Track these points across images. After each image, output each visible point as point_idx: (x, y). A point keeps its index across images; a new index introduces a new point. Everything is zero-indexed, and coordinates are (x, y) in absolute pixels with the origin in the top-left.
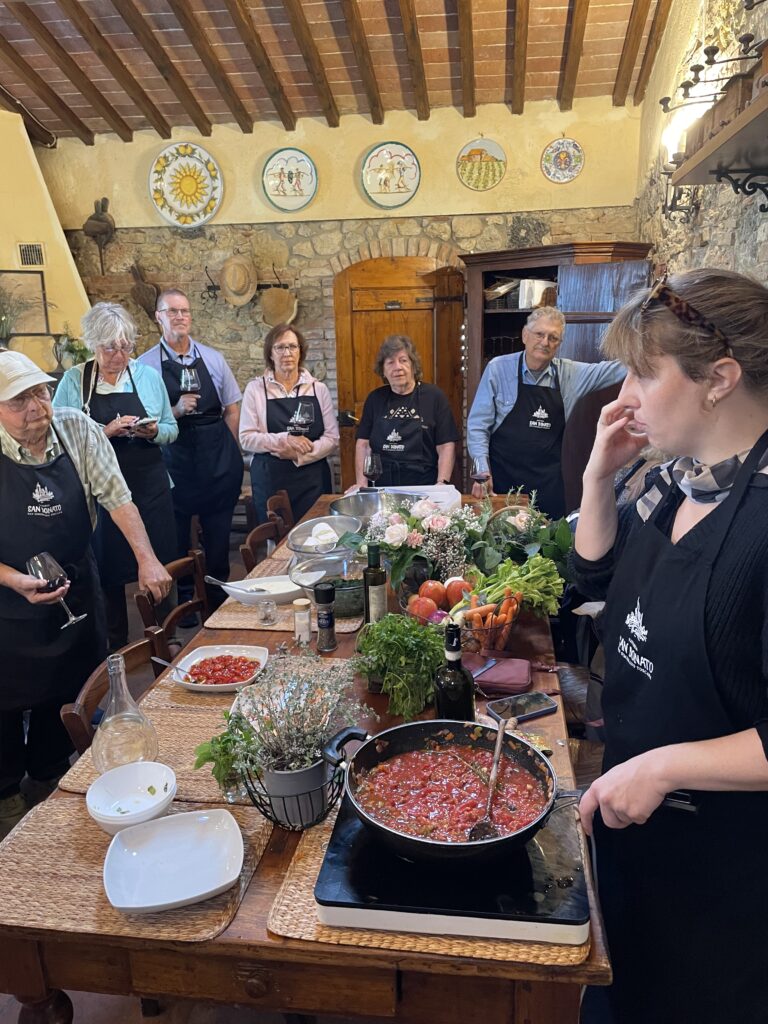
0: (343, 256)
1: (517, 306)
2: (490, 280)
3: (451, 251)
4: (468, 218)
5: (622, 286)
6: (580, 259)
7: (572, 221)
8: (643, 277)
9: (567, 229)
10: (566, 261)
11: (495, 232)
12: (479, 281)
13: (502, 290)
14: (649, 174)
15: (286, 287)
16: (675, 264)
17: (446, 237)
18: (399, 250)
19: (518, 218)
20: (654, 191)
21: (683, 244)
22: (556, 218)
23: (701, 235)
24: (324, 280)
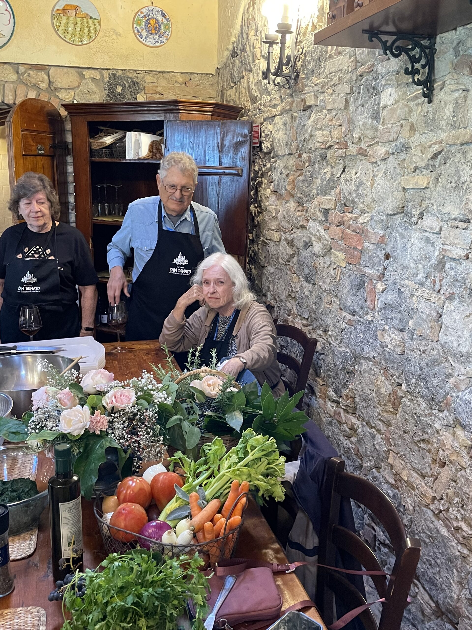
1: (125, 157)
2: (96, 130)
4: (65, 70)
5: (227, 143)
6: (184, 116)
7: (163, 83)
8: (245, 136)
9: (159, 89)
10: (171, 117)
11: (92, 86)
12: (84, 130)
13: (108, 140)
14: (230, 47)
16: (270, 127)
17: (43, 86)
19: (114, 75)
20: (237, 62)
21: (279, 108)
22: (149, 78)
23: (304, 100)
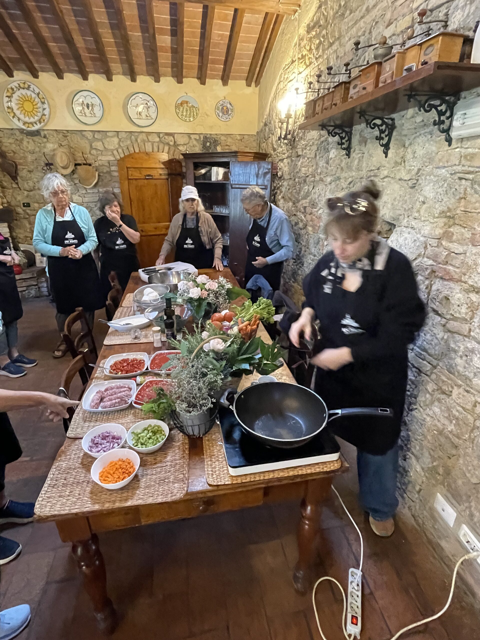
0: (120, 150)
1: (211, 180)
2: (197, 166)
3: (175, 151)
4: (182, 135)
5: (260, 172)
6: (240, 158)
7: (229, 140)
8: (269, 169)
9: (228, 144)
10: (233, 159)
11: (195, 142)
12: (191, 166)
13: (203, 171)
14: (264, 121)
15: (90, 165)
16: (282, 164)
17: (172, 143)
18: (149, 148)
19: (206, 137)
20: (267, 129)
21: (286, 155)
22: (223, 138)
23: (297, 152)
24: (111, 162)
